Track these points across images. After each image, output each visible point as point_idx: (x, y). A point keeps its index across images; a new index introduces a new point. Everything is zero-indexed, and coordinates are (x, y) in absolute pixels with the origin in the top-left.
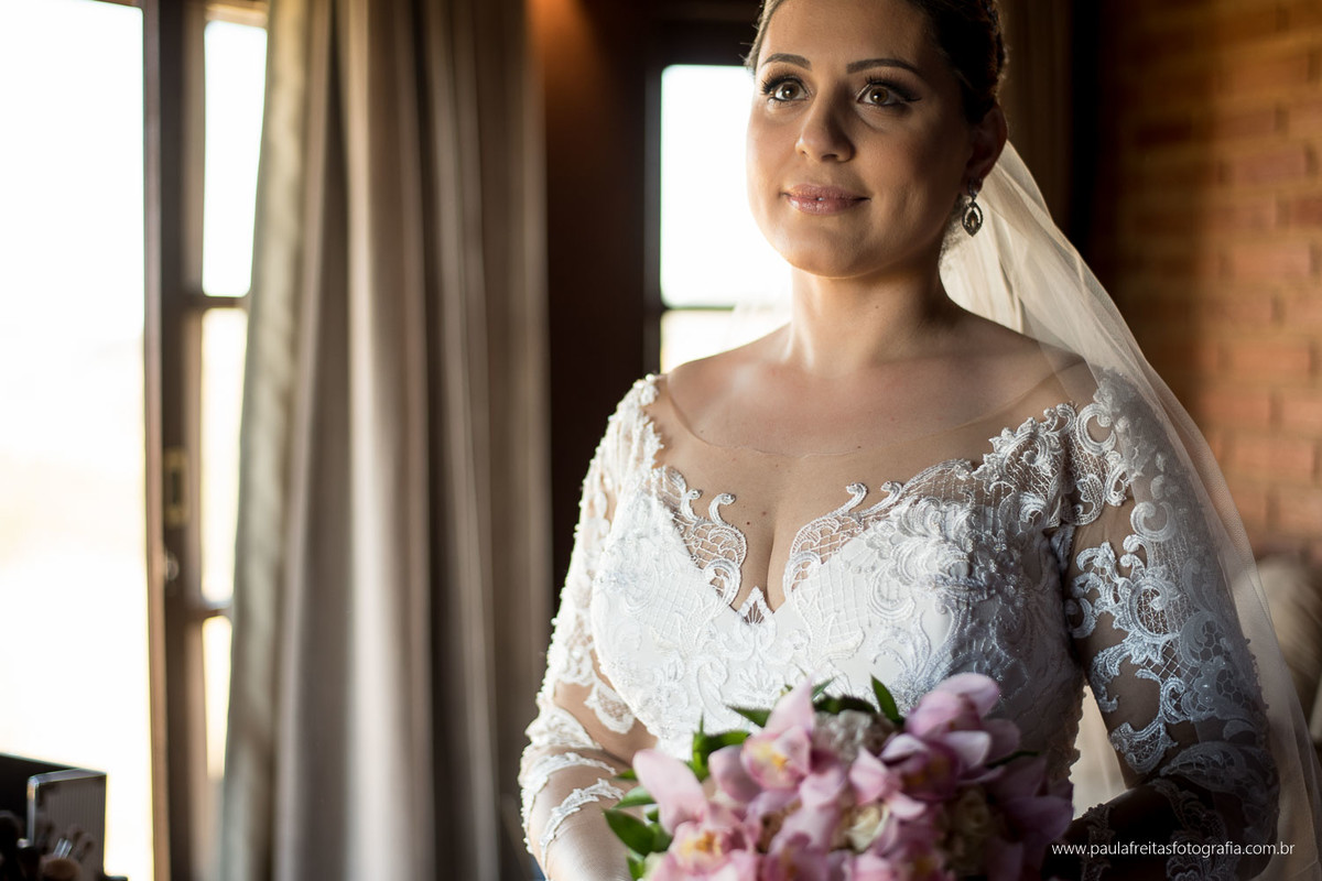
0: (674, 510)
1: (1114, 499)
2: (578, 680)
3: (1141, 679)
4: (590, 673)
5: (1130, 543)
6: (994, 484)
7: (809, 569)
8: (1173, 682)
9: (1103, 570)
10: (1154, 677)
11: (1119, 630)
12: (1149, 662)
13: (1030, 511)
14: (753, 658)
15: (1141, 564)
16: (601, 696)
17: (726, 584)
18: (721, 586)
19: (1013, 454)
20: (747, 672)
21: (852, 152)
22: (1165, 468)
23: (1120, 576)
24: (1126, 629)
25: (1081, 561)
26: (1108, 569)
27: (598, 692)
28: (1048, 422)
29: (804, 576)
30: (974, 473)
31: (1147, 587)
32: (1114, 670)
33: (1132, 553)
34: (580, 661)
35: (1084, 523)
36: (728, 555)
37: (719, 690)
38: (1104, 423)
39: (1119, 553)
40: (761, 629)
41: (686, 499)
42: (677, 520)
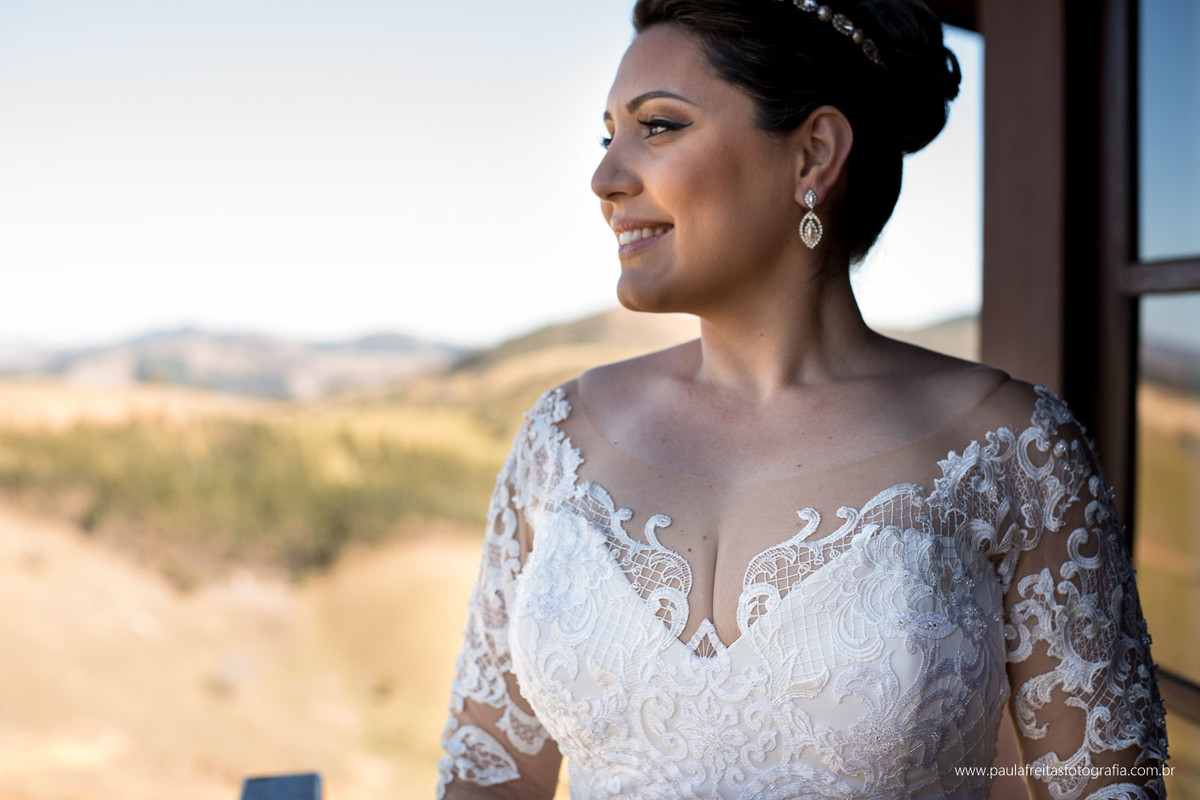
0: (606, 531)
1: (1053, 525)
2: (491, 700)
3: (1071, 707)
4: (504, 696)
5: (1068, 569)
6: (948, 511)
7: (768, 602)
8: (1099, 712)
9: (1043, 597)
10: (1083, 705)
11: (1053, 658)
12: (1079, 690)
13: (981, 540)
14: (705, 693)
15: (1076, 591)
17: (673, 615)
18: (669, 616)
19: (962, 480)
20: (697, 705)
22: (1098, 493)
23: (1058, 603)
24: (1059, 656)
25: (1022, 588)
26: (1048, 596)
27: (511, 715)
28: (991, 446)
30: (928, 499)
31: (1080, 615)
32: (1046, 698)
33: (1069, 580)
34: (494, 681)
35: (1027, 549)
36: (675, 584)
37: (665, 724)
38: (1043, 447)
39: (1057, 579)
40: (713, 663)
41: (616, 519)
42: (611, 543)
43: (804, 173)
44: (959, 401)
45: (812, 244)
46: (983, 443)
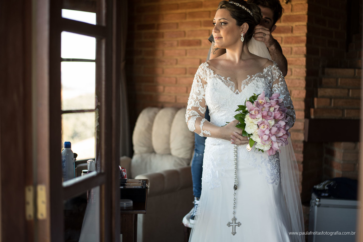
0: (222, 80)
1: (277, 78)
4: (199, 105)
5: (280, 83)
7: (245, 87)
8: (285, 101)
14: (237, 99)
15: (281, 86)
16: (201, 108)
17: (233, 89)
19: (266, 72)
21: (219, 32)
23: (279, 88)
25: (274, 86)
26: (277, 87)
29: (245, 88)
30: (263, 74)
31: (281, 89)
34: (197, 103)
35: (274, 81)
36: (232, 85)
38: (275, 68)
39: (278, 85)
40: (238, 95)
41: (223, 78)
42: (223, 81)
43: (242, 31)
44: (263, 63)
45: (243, 41)
46: (268, 67)
